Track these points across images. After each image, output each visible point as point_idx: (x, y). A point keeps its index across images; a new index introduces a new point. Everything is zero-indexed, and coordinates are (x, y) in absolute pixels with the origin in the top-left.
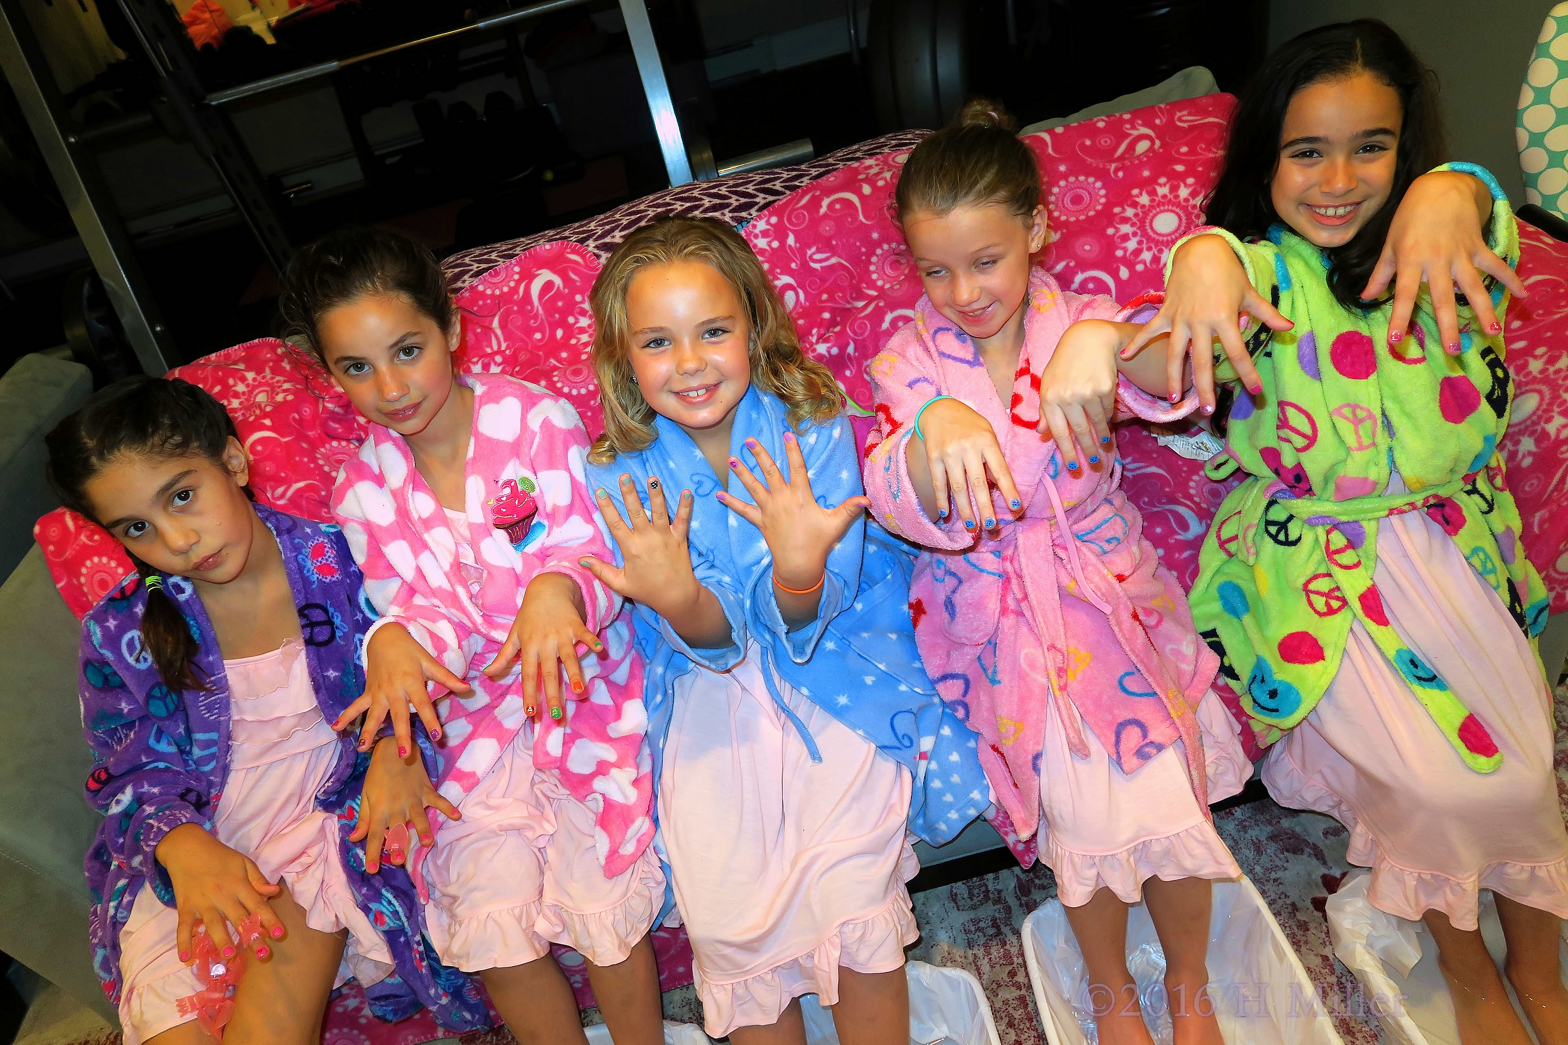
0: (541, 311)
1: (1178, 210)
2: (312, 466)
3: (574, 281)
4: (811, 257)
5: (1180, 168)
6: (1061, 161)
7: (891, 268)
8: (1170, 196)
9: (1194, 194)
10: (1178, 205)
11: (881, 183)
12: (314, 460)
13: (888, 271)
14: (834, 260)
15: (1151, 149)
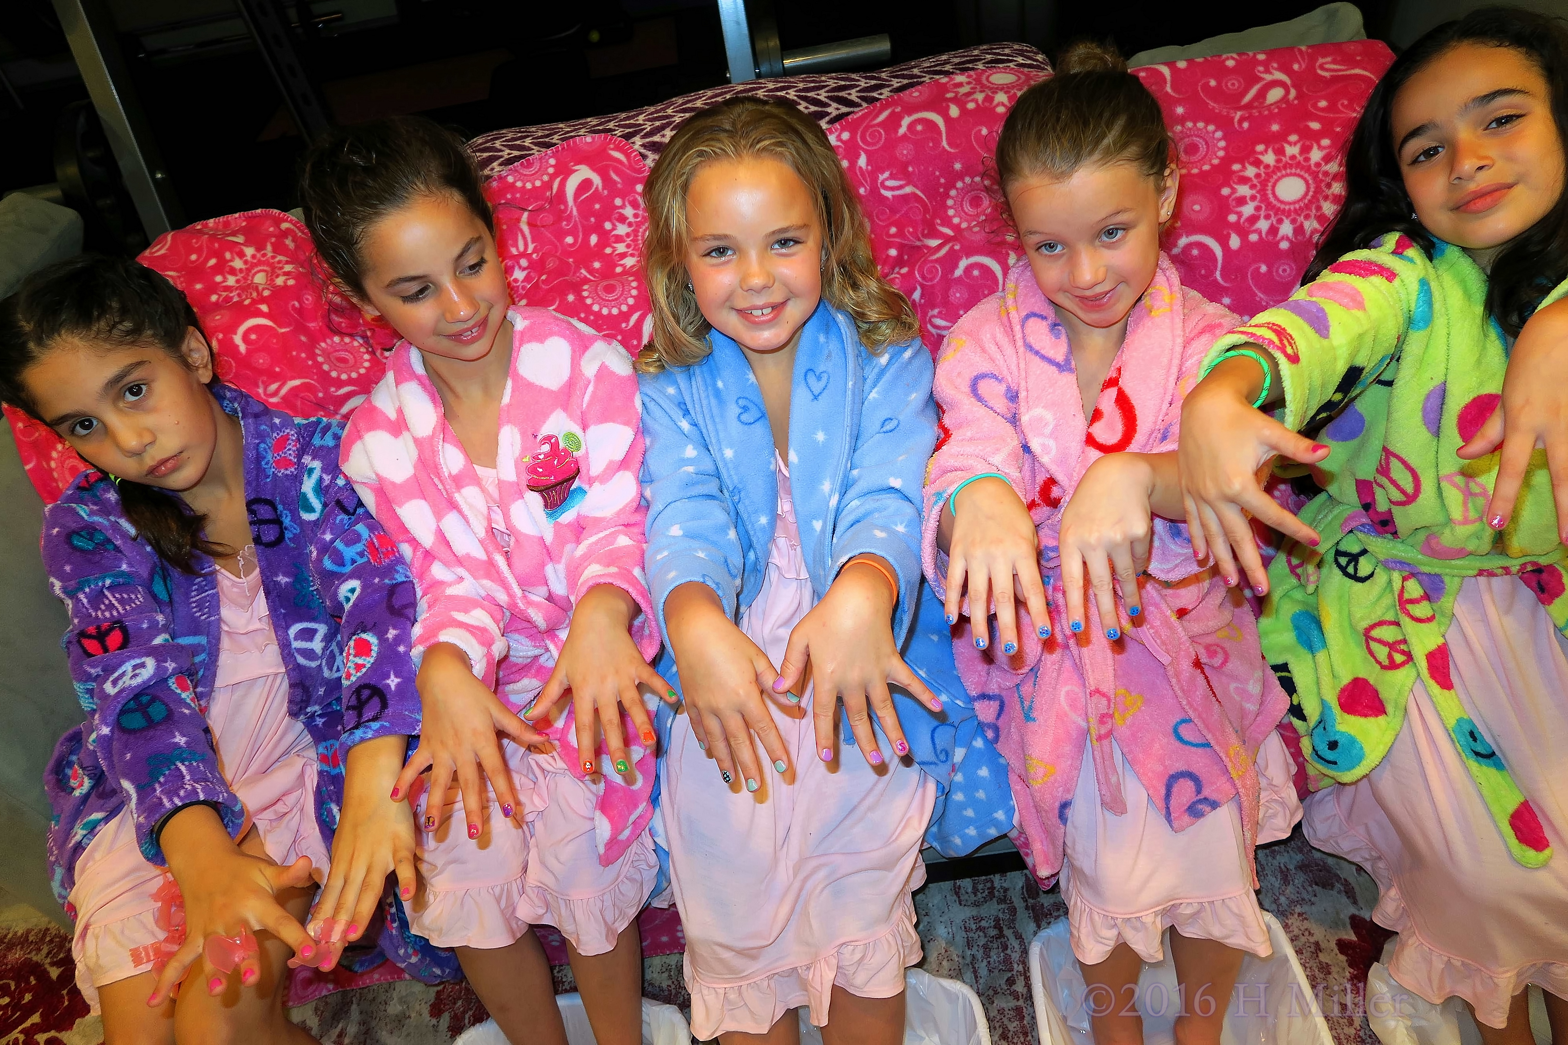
0: (575, 212)
1: (1306, 175)
2: (310, 363)
3: (615, 182)
4: (882, 183)
5: (1315, 126)
6: (1179, 102)
7: (971, 205)
8: (1300, 158)
9: (1327, 159)
10: (1308, 169)
11: (971, 106)
12: (312, 356)
13: (967, 208)
14: (908, 190)
15: (1284, 99)
